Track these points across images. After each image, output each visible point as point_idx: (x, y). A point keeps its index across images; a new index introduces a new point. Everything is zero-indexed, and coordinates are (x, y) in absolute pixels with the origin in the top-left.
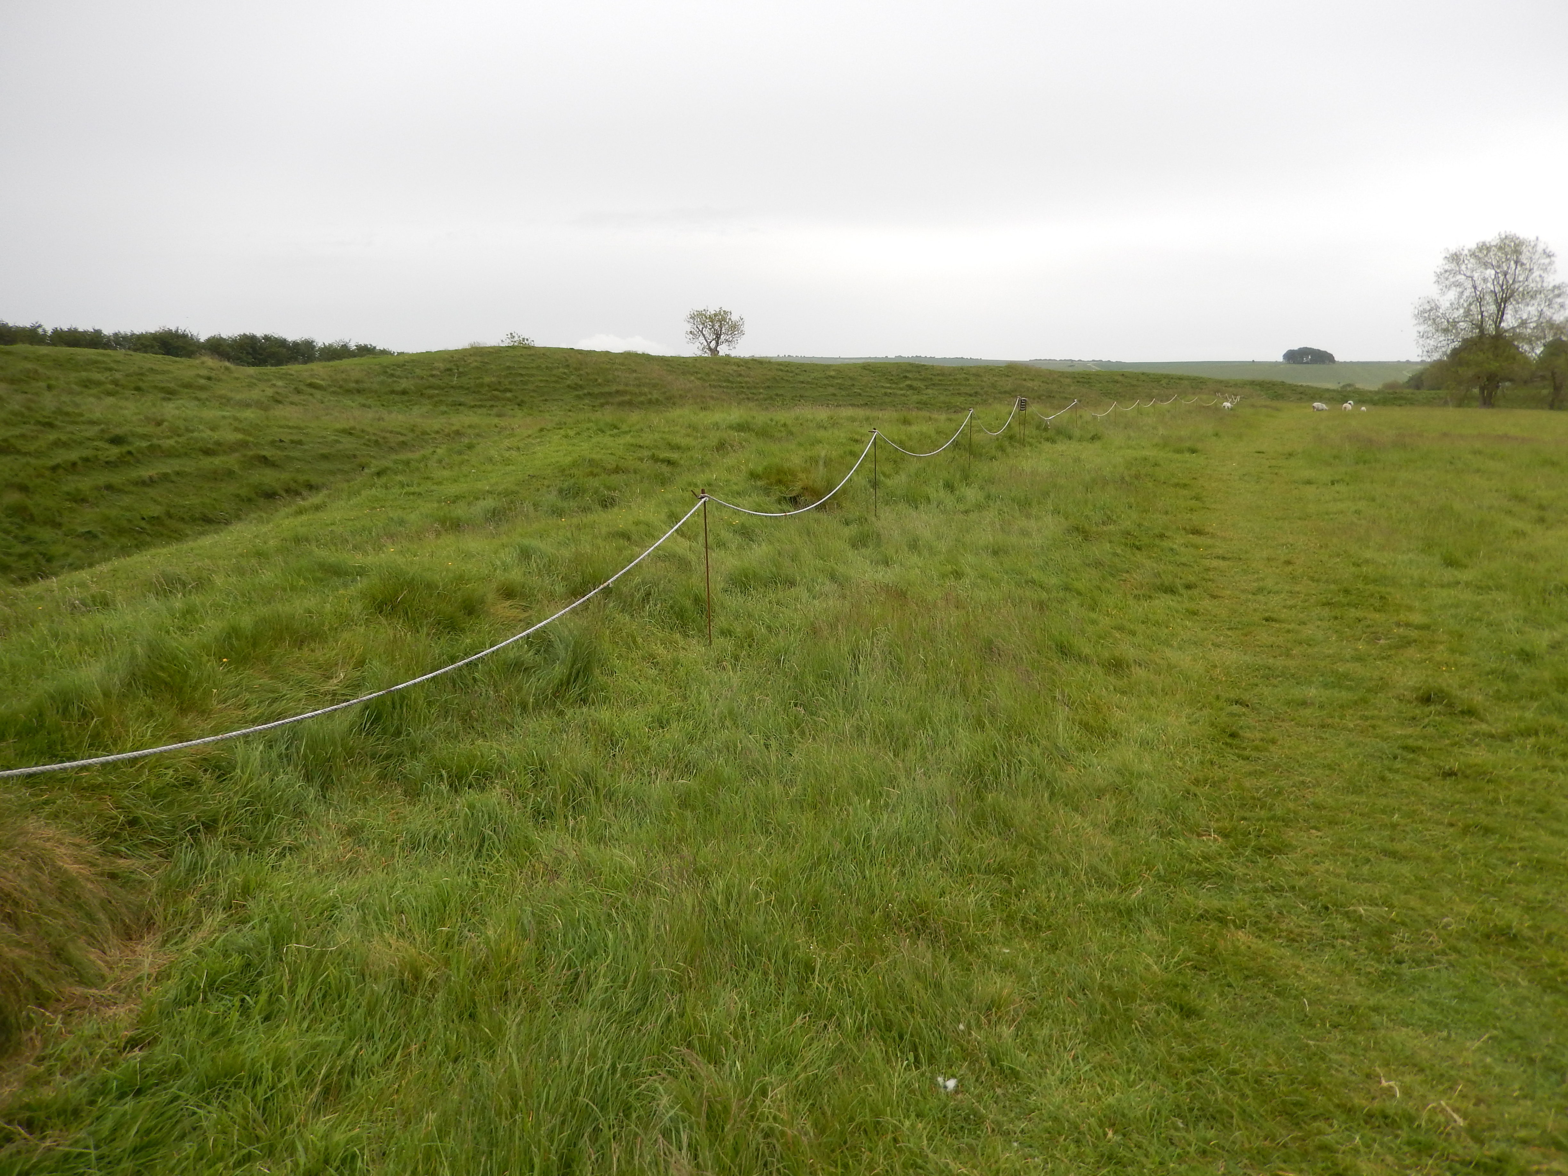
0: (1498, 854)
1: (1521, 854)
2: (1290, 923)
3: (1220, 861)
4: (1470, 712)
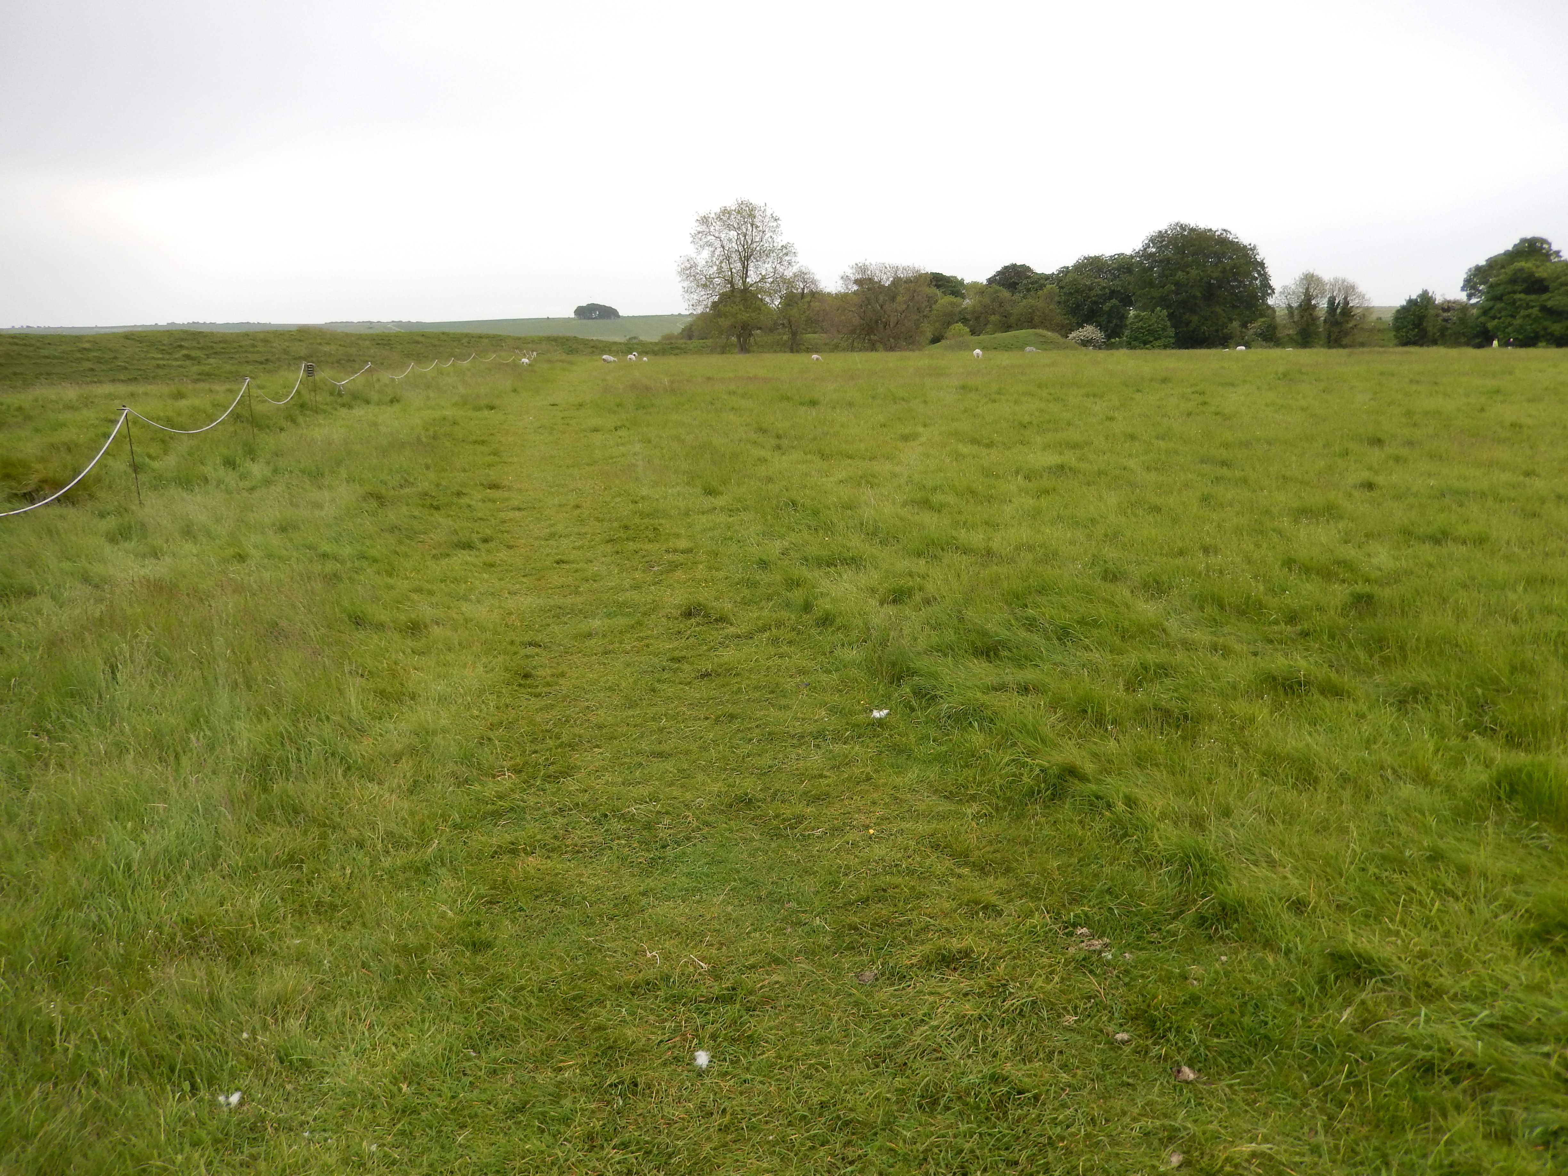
0: (740, 735)
1: (757, 731)
2: (575, 837)
3: (513, 796)
4: (722, 619)
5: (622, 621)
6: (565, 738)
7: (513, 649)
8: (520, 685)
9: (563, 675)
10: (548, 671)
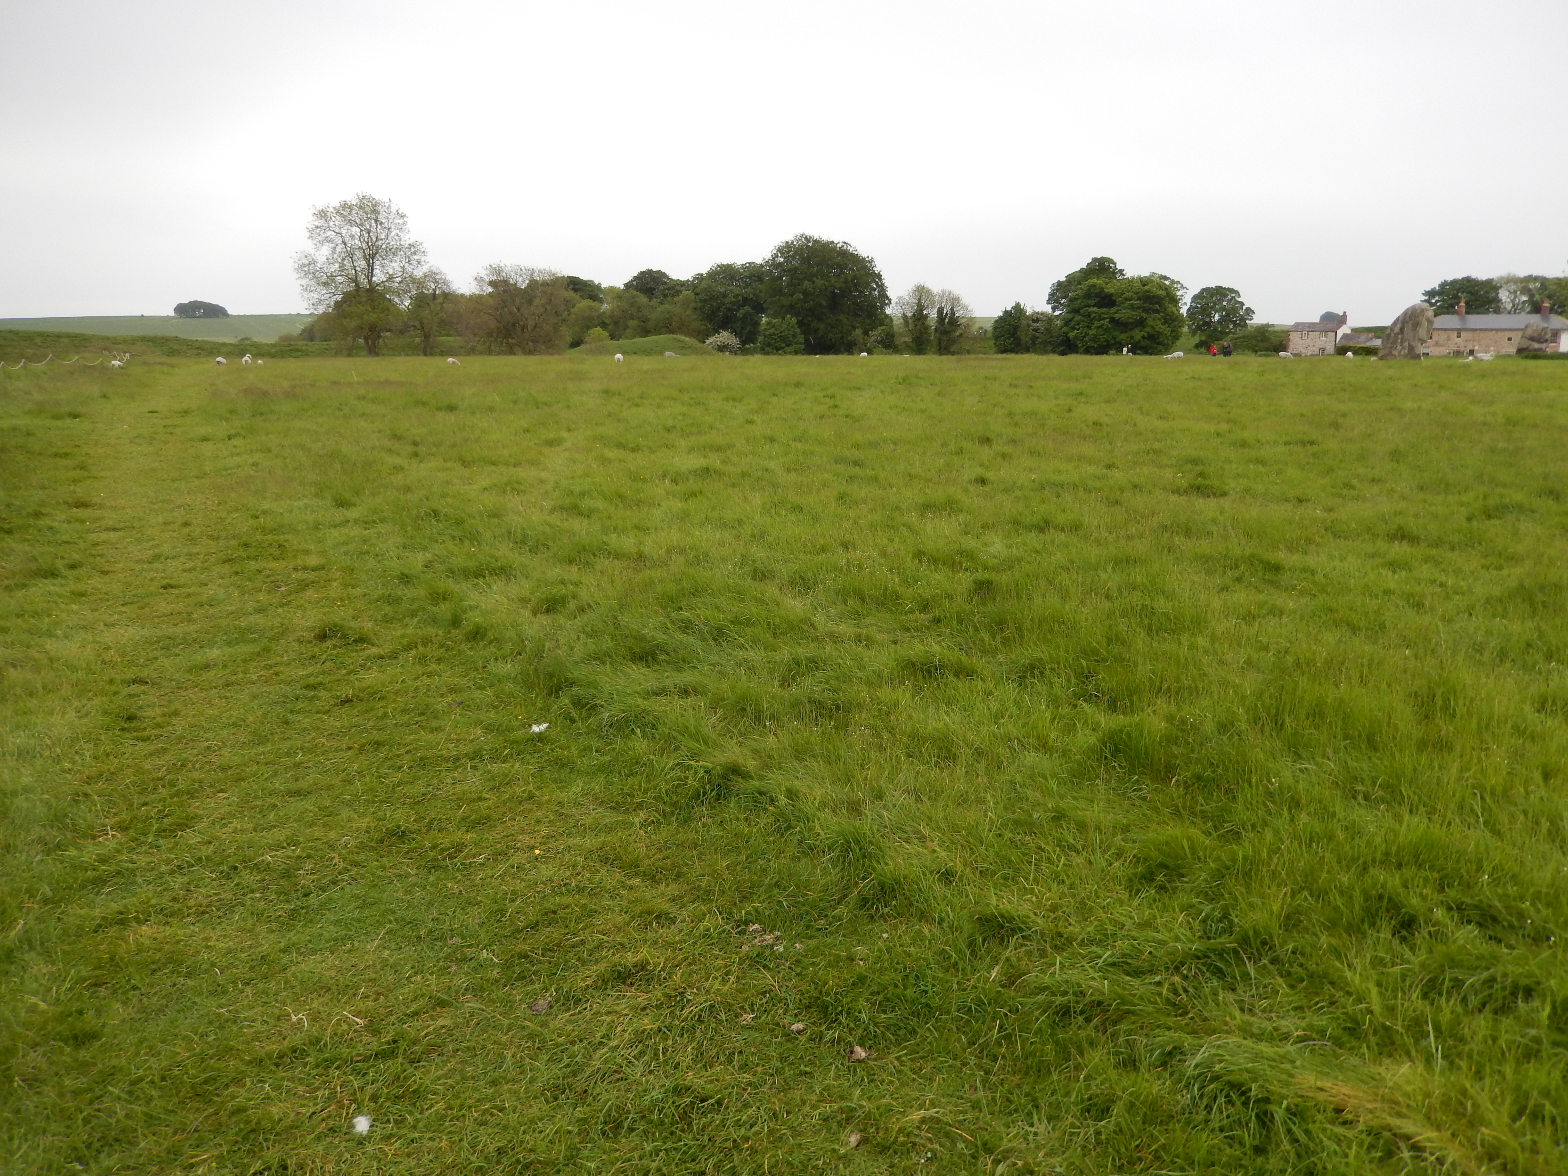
0: (389, 763)
1: (407, 757)
2: (199, 897)
3: (119, 858)
4: (362, 640)
5: (244, 649)
6: (181, 786)
7: (113, 688)
8: (123, 729)
9: (176, 714)
10: (158, 711)
